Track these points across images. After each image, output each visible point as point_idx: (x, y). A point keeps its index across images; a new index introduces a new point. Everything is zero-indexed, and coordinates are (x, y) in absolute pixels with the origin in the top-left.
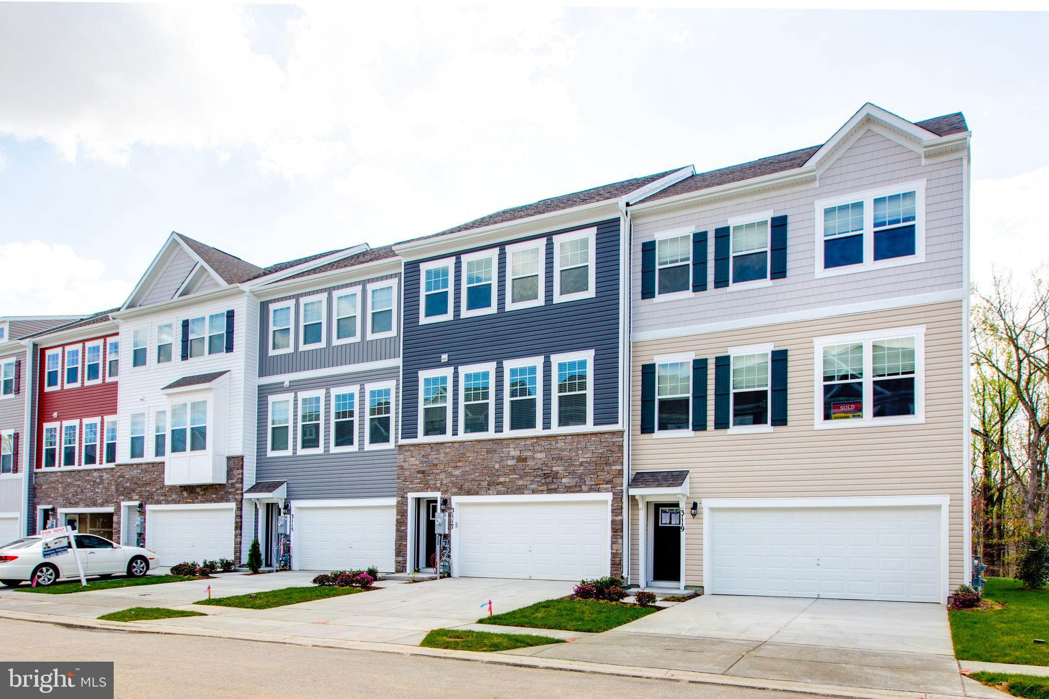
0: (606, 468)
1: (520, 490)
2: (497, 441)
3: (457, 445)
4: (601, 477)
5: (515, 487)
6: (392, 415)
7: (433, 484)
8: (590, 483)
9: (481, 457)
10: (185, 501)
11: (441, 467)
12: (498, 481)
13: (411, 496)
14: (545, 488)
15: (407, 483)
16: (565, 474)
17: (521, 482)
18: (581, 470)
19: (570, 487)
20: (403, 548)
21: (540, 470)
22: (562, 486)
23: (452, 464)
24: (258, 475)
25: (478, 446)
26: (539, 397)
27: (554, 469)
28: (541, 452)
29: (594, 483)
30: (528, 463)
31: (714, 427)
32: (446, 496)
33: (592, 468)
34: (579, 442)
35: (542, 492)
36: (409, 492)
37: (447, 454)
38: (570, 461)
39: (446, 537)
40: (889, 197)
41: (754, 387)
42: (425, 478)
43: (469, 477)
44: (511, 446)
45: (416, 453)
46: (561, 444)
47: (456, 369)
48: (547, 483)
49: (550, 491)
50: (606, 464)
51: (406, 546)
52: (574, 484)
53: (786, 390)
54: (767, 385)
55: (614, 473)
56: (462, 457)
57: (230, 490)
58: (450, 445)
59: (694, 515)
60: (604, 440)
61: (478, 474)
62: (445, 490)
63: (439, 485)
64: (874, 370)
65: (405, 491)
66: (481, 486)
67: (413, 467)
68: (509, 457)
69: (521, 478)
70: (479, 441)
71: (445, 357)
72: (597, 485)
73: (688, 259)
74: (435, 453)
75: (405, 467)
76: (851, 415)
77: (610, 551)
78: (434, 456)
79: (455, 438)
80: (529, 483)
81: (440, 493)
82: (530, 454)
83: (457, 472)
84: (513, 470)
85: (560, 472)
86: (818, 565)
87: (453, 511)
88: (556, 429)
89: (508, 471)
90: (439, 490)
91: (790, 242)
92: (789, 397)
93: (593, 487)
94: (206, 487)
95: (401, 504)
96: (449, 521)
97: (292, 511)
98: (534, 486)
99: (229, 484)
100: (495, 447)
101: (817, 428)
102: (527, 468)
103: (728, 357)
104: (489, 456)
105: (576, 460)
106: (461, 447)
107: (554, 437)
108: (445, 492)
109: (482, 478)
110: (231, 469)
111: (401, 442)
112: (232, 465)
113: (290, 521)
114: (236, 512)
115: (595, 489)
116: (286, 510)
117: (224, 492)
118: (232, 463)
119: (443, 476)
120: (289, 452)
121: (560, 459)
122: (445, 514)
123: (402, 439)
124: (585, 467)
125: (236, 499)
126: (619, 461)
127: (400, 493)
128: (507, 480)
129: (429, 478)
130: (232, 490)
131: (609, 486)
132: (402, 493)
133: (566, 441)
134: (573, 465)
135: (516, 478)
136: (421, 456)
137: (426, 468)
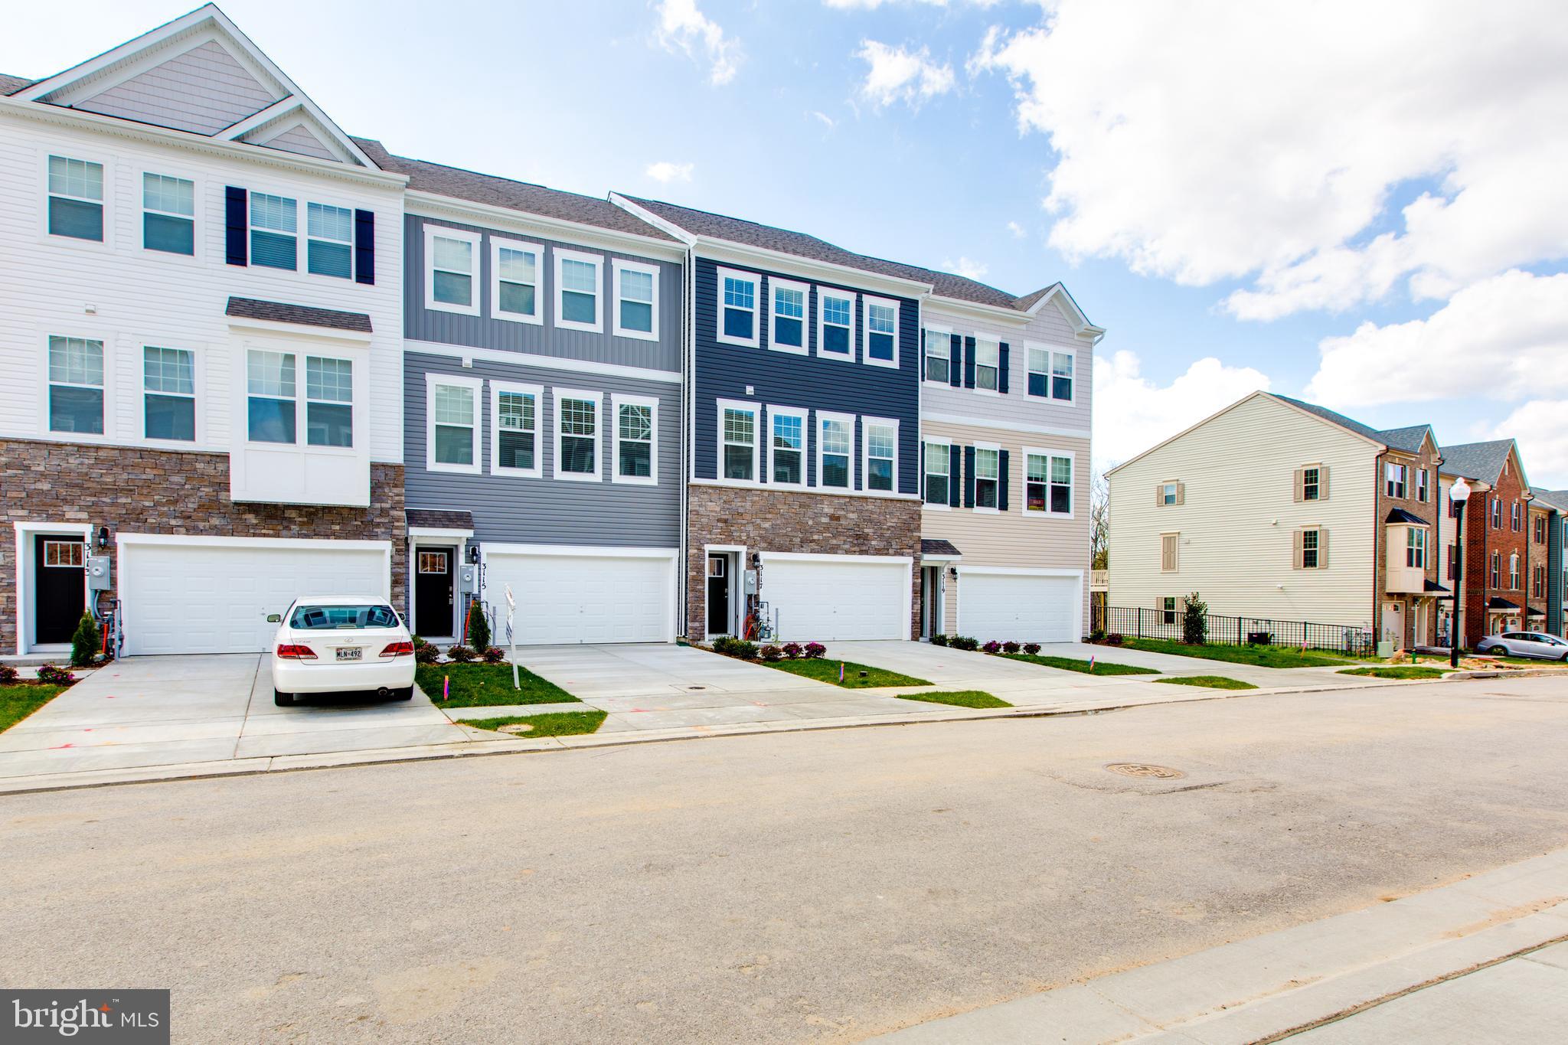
0: (909, 534)
1: (833, 550)
2: (810, 496)
3: (766, 494)
4: (904, 542)
5: (829, 546)
6: (654, 442)
7: (737, 537)
8: (896, 547)
9: (793, 510)
10: (252, 531)
11: (748, 517)
12: (811, 539)
13: (709, 548)
14: (856, 549)
15: (704, 533)
16: (874, 537)
17: (834, 542)
18: (888, 534)
19: (879, 550)
20: (701, 611)
21: (852, 531)
22: (872, 548)
23: (759, 515)
25: (790, 499)
26: (851, 456)
27: (866, 530)
28: (853, 512)
29: (899, 547)
30: (841, 523)
31: (964, 505)
32: (754, 551)
33: (898, 533)
34: (887, 507)
35: (854, 552)
36: (707, 543)
37: (754, 502)
38: (879, 524)
40: (1058, 353)
41: (988, 476)
42: (727, 527)
43: (781, 531)
44: (826, 503)
45: (715, 497)
46: (871, 507)
47: (764, 407)
48: (858, 545)
49: (862, 552)
50: (909, 530)
52: (883, 547)
53: (1007, 482)
54: (997, 477)
55: (915, 539)
56: (772, 508)
57: (378, 520)
58: (759, 492)
60: (907, 508)
61: (790, 529)
62: (752, 544)
63: (744, 538)
64: (1052, 478)
65: (702, 541)
66: (793, 543)
67: (711, 514)
68: (822, 514)
69: (834, 537)
70: (791, 493)
71: (750, 390)
72: (900, 549)
73: (948, 356)
74: (739, 500)
75: (702, 512)
76: (1040, 508)
77: (911, 611)
78: (739, 504)
79: (763, 486)
80: (842, 543)
81: (746, 547)
82: (842, 513)
83: (767, 525)
84: (827, 529)
85: (871, 534)
87: (761, 568)
88: (865, 491)
89: (823, 529)
90: (745, 544)
91: (1010, 366)
92: (1009, 488)
93: (898, 551)
94: (312, 510)
95: (696, 558)
96: (758, 580)
97: (484, 559)
98: (847, 546)
99: (376, 509)
100: (808, 501)
101: (1023, 515)
102: (840, 527)
103: (974, 448)
104: (802, 510)
105: (884, 524)
106: (771, 498)
107: (865, 499)
108: (752, 547)
109: (795, 534)
110: (380, 485)
111: (694, 480)
112: (382, 479)
113: (480, 575)
114: (392, 557)
115: (899, 553)
116: (473, 556)
117: (362, 522)
118: (383, 475)
119: (750, 528)
120: (476, 468)
121: (871, 521)
122: (754, 572)
123: (696, 477)
124: (892, 531)
125: (392, 536)
126: (918, 528)
127: (695, 544)
128: (821, 537)
129: (732, 528)
130: (383, 520)
131: (911, 551)
132: (698, 544)
133: (876, 504)
134: (881, 528)
135: (830, 537)
136: (722, 501)
137: (730, 517)
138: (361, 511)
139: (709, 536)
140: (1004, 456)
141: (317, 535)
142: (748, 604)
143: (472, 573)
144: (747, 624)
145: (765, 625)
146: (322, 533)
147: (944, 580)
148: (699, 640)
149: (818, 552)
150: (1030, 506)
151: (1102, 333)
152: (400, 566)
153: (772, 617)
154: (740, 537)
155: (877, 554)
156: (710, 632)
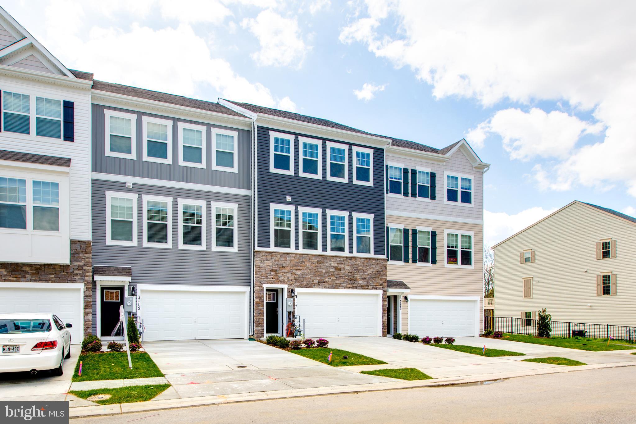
0: (380, 277)
1: (337, 286)
2: (323, 257)
3: (298, 256)
4: (377, 282)
5: (334, 284)
6: (235, 228)
7: (282, 280)
8: (373, 285)
9: (314, 265)
11: (288, 269)
12: (324, 280)
13: (266, 286)
14: (350, 286)
15: (263, 277)
16: (360, 279)
17: (338, 282)
18: (368, 277)
19: (363, 286)
20: (262, 321)
21: (348, 276)
22: (359, 285)
23: (295, 267)
25: (312, 258)
27: (355, 276)
28: (348, 266)
29: (374, 285)
30: (341, 271)
31: (411, 261)
32: (292, 288)
33: (374, 277)
34: (367, 262)
35: (349, 288)
36: (265, 283)
37: (292, 260)
38: (363, 272)
40: (465, 178)
41: (425, 245)
42: (276, 275)
43: (307, 276)
44: (332, 260)
45: (269, 258)
46: (358, 263)
48: (351, 284)
49: (353, 288)
50: (380, 275)
52: (365, 285)
53: (436, 249)
54: (430, 246)
55: (383, 280)
57: (75, 272)
58: (294, 255)
60: (379, 263)
61: (312, 275)
62: (291, 284)
63: (286, 280)
64: (461, 246)
65: (262, 282)
66: (314, 283)
67: (267, 267)
68: (330, 267)
69: (337, 279)
70: (313, 255)
71: (288, 198)
72: (375, 286)
73: (401, 179)
74: (283, 259)
75: (262, 266)
76: (454, 263)
78: (283, 261)
79: (297, 251)
80: (342, 282)
81: (287, 285)
82: (342, 266)
83: (299, 273)
84: (333, 275)
85: (358, 278)
86: (443, 324)
87: (296, 297)
88: (355, 254)
89: (331, 275)
90: (286, 283)
91: (436, 185)
93: (374, 287)
95: (259, 291)
96: (294, 303)
97: (139, 293)
98: (345, 285)
99: (75, 265)
100: (322, 260)
101: (445, 267)
102: (341, 274)
103: (417, 230)
104: (319, 265)
105: (366, 272)
106: (301, 258)
107: (355, 258)
108: (291, 285)
109: (315, 278)
110: (78, 252)
111: (257, 249)
112: (79, 249)
113: (136, 302)
114: (84, 292)
115: (374, 288)
116: (133, 292)
117: (67, 273)
118: (79, 247)
119: (289, 275)
120: (134, 243)
121: (358, 270)
122: (292, 299)
123: (258, 247)
124: (370, 276)
125: (85, 281)
126: (385, 274)
127: (258, 284)
128: (330, 280)
129: (279, 275)
130: (79, 272)
131: (382, 287)
132: (260, 284)
133: (361, 261)
134: (364, 274)
135: (335, 279)
136: (273, 260)
137: (278, 269)
138: (67, 267)
139: (266, 280)
140: (434, 234)
141: (41, 280)
142: (289, 317)
143: (132, 301)
144: (288, 327)
145: (298, 328)
146: (44, 279)
147: (401, 303)
148: (261, 337)
149: (328, 288)
150: (449, 261)
151: (488, 166)
152: (89, 297)
153: (302, 324)
154: (284, 279)
155: (362, 289)
156: (267, 332)
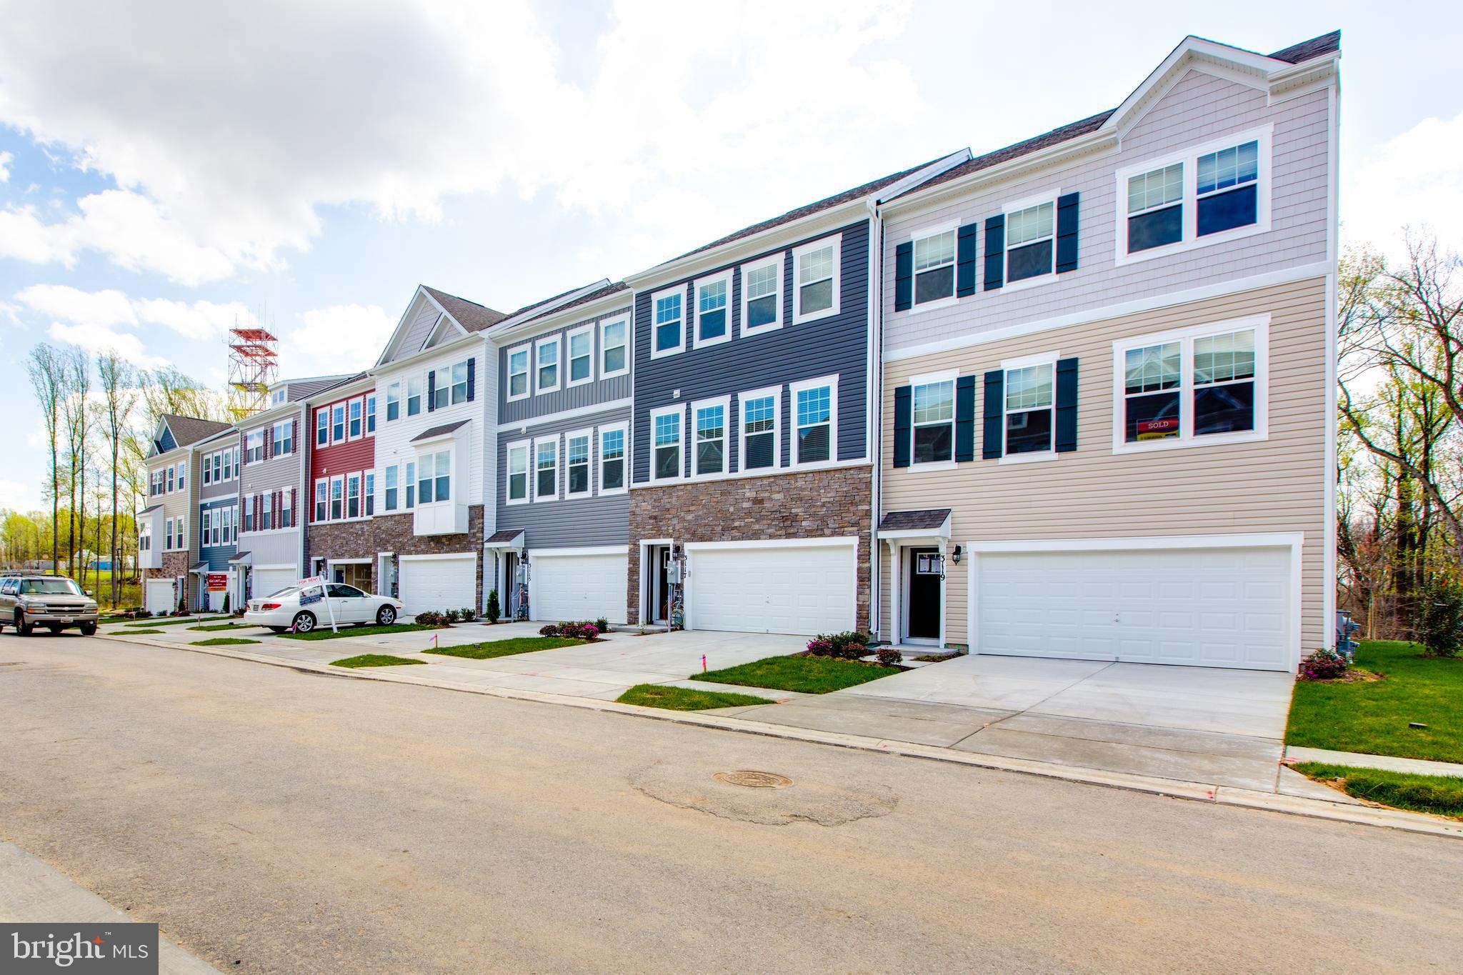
0: (852, 508)
1: (756, 536)
2: (731, 482)
3: (689, 488)
4: (846, 519)
5: (751, 532)
6: (625, 458)
7: (665, 530)
8: (834, 526)
9: (715, 500)
11: (673, 511)
12: (733, 526)
13: (644, 543)
14: (783, 532)
15: (639, 530)
16: (805, 517)
17: (757, 527)
18: (823, 511)
19: (811, 531)
20: (636, 598)
21: (778, 513)
22: (802, 529)
23: (684, 508)
24: (499, 523)
25: (712, 489)
26: (777, 432)
27: (793, 511)
28: (779, 492)
29: (837, 525)
30: (765, 505)
31: (982, 457)
32: (678, 543)
33: (836, 509)
34: (821, 480)
35: (779, 537)
36: (641, 539)
37: (680, 497)
38: (810, 501)
39: (679, 587)
40: (1219, 153)
41: (1034, 406)
42: (657, 523)
43: (703, 521)
44: (747, 487)
45: (647, 497)
46: (800, 483)
47: (688, 405)
48: (786, 527)
49: (788, 536)
50: (852, 503)
51: (638, 597)
52: (816, 527)
53: (1075, 407)
54: (1050, 403)
55: (861, 514)
56: (694, 501)
57: (472, 540)
58: (683, 487)
59: (956, 561)
60: (849, 477)
61: (711, 519)
62: (677, 536)
63: (671, 531)
64: (1196, 377)
65: (637, 538)
66: (714, 532)
67: (645, 513)
68: (744, 499)
69: (757, 521)
70: (712, 483)
71: (677, 393)
72: (841, 527)
73: (952, 259)
74: (667, 496)
75: (638, 513)
76: (1163, 434)
77: (855, 603)
78: (666, 501)
79: (687, 481)
80: (766, 527)
81: (673, 539)
82: (767, 494)
84: (749, 513)
85: (800, 514)
86: (1117, 621)
87: (685, 559)
88: (795, 466)
89: (744, 514)
90: (671, 537)
92: (1079, 415)
93: (837, 530)
94: (450, 537)
95: (633, 552)
96: (682, 570)
97: (531, 560)
98: (772, 530)
99: (470, 533)
101: (1116, 452)
102: (764, 510)
103: (1001, 372)
105: (817, 501)
106: (695, 490)
107: (793, 475)
110: (472, 519)
111: (632, 486)
112: (473, 515)
113: (528, 570)
114: (477, 562)
115: (838, 533)
116: (525, 559)
118: (474, 512)
119: (675, 521)
120: (527, 499)
121: (800, 499)
123: (634, 482)
124: (828, 508)
125: (477, 550)
127: (632, 540)
128: (743, 524)
129: (661, 523)
131: (855, 529)
132: (635, 540)
133: (807, 479)
134: (814, 506)
135: (752, 522)
136: (653, 500)
137: (658, 513)
138: (465, 535)
140: (1068, 368)
141: (451, 551)
142: (672, 593)
143: (524, 570)
149: (739, 539)
150: (1134, 435)
152: (480, 567)
154: (668, 530)
155: (808, 536)
